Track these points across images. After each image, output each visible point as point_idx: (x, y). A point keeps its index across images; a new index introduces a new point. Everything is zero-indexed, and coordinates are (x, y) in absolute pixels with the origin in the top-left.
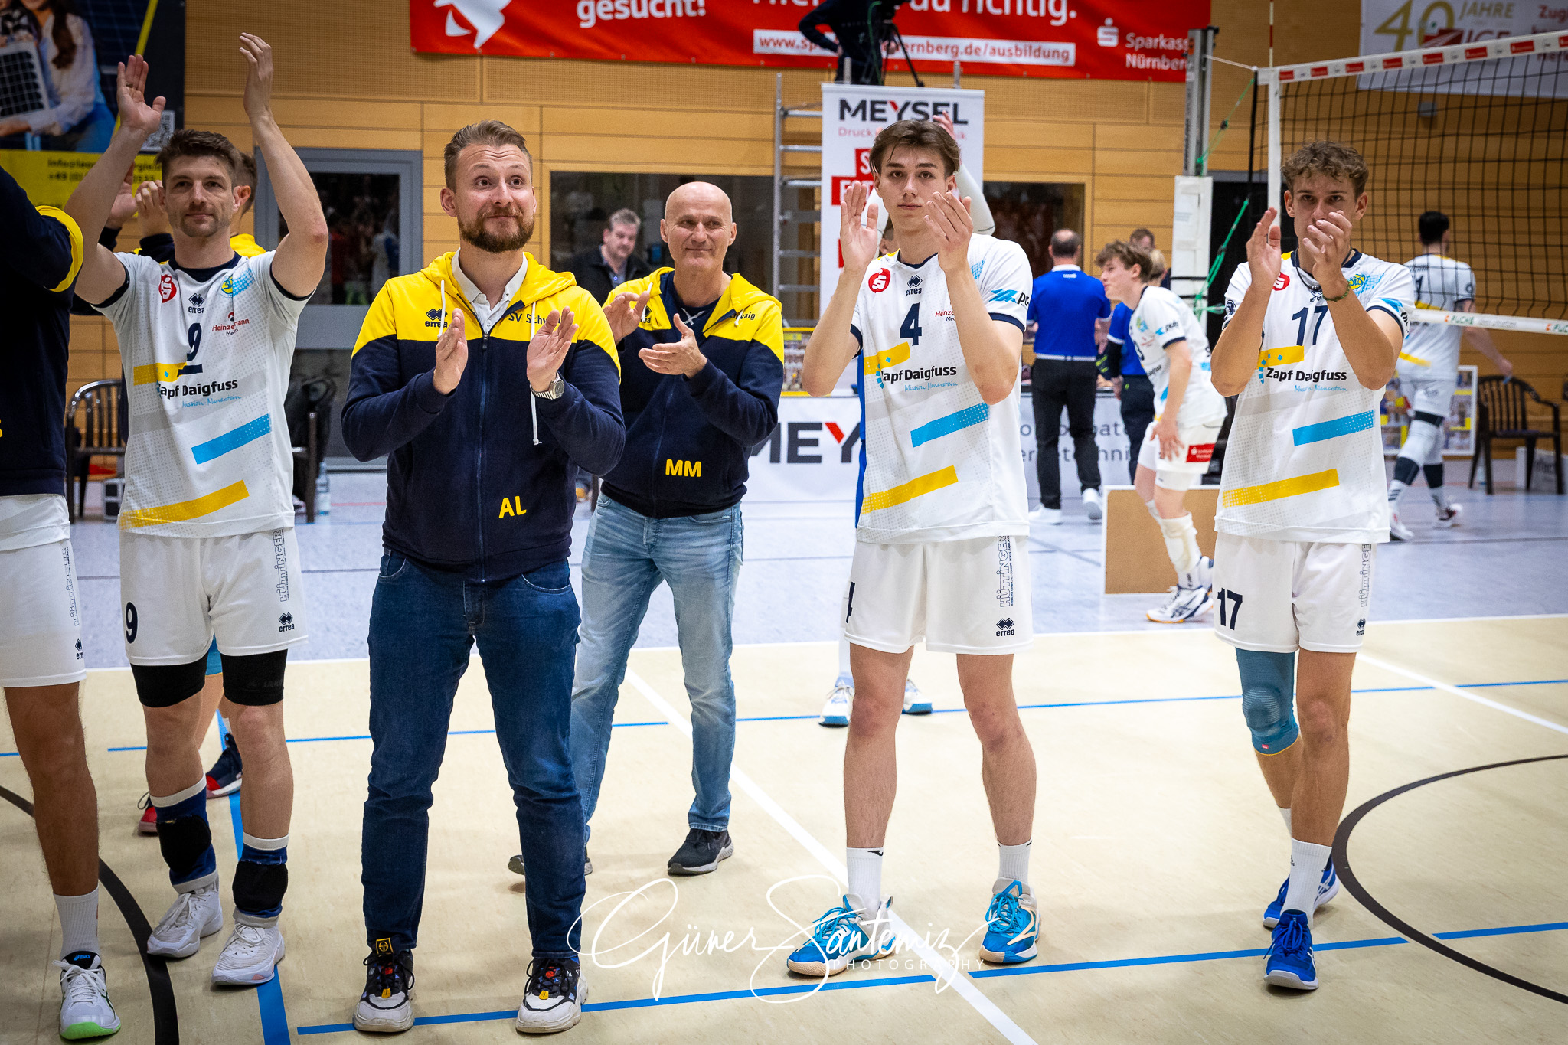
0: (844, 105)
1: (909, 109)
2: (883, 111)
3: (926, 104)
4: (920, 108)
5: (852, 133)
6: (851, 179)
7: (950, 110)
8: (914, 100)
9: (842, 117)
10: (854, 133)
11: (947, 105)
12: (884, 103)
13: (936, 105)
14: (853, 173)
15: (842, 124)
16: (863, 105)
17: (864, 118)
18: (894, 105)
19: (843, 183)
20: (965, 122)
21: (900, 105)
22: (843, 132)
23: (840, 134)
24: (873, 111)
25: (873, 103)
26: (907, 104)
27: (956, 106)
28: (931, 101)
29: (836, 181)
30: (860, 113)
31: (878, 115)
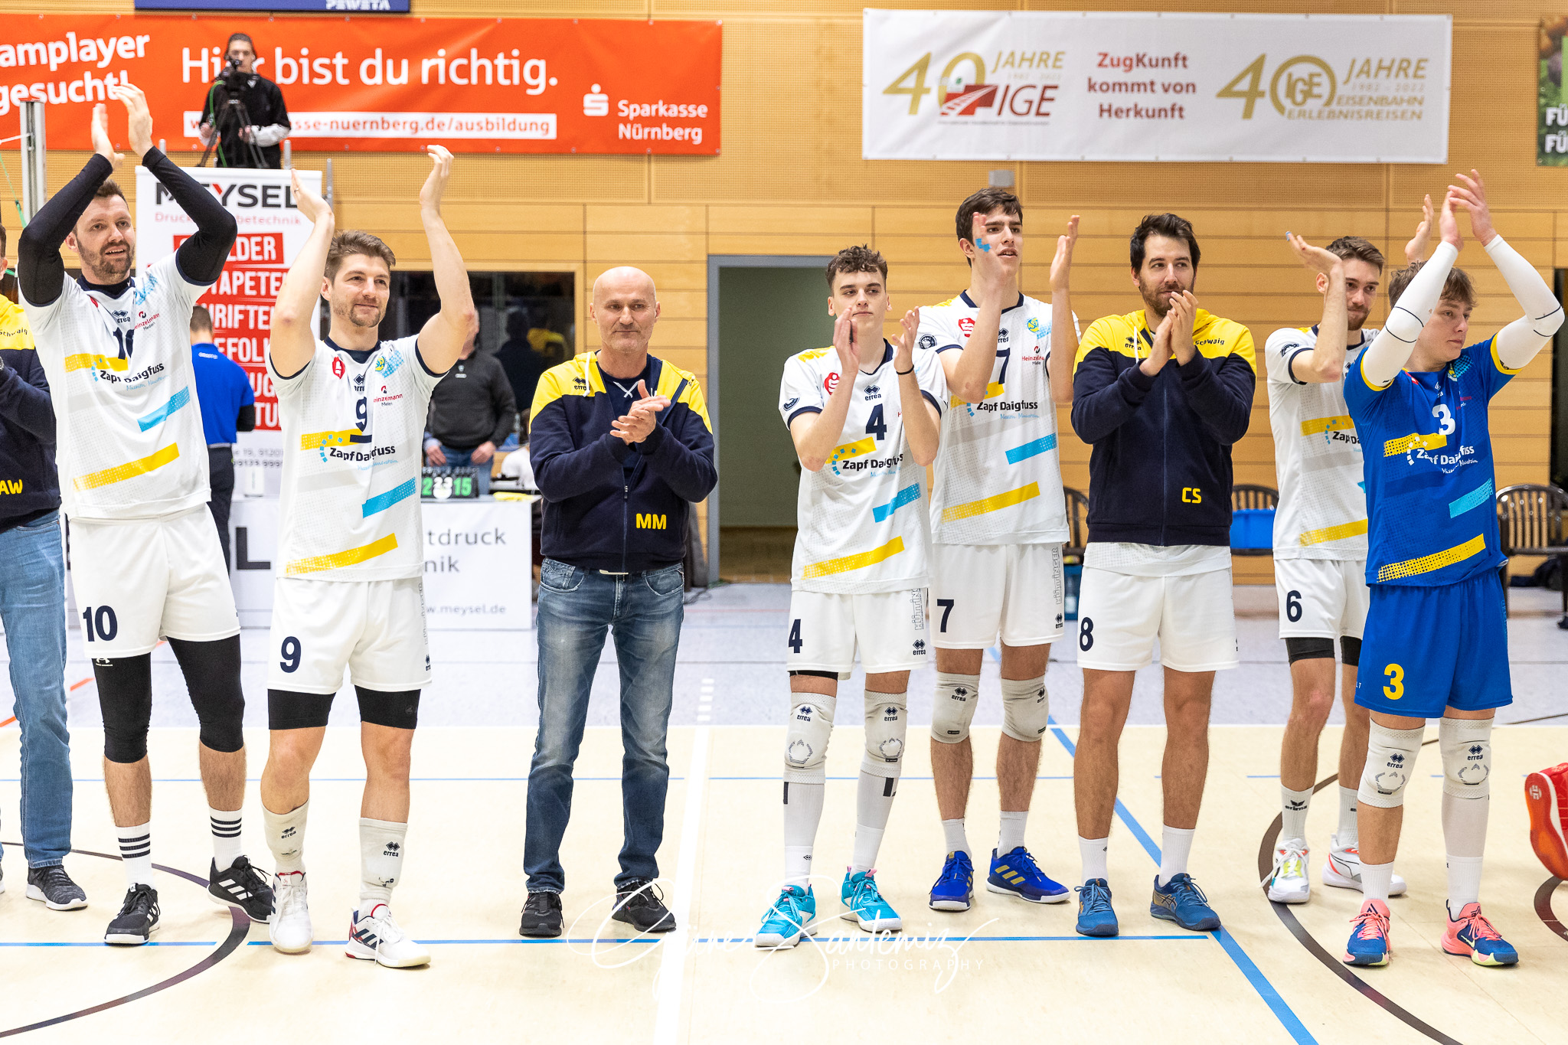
1: (235, 191)
3: (254, 187)
5: (169, 218)
8: (240, 183)
9: (159, 201)
10: (172, 218)
11: (279, 187)
13: (265, 188)
15: (159, 208)
18: (217, 187)
21: (224, 189)
22: (159, 217)
23: (157, 219)
26: (232, 187)
27: (288, 188)
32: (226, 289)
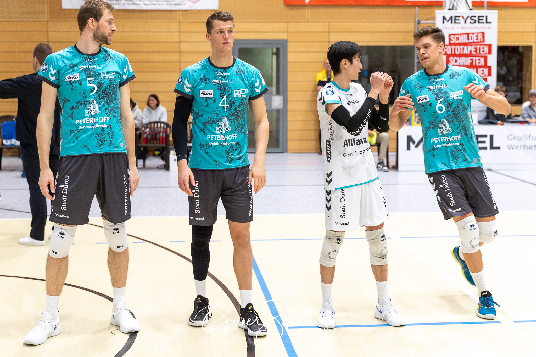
0: (444, 18)
2: (459, 20)
4: (473, 18)
8: (470, 15)
9: (445, 22)
10: (448, 28)
11: (483, 17)
12: (459, 16)
13: (479, 17)
15: (444, 25)
16: (451, 18)
17: (452, 22)
18: (463, 17)
20: (491, 23)
21: (465, 17)
24: (455, 20)
25: (455, 17)
26: (468, 17)
27: (486, 17)
28: (477, 15)
30: (450, 21)
31: (457, 21)
32: (466, 52)
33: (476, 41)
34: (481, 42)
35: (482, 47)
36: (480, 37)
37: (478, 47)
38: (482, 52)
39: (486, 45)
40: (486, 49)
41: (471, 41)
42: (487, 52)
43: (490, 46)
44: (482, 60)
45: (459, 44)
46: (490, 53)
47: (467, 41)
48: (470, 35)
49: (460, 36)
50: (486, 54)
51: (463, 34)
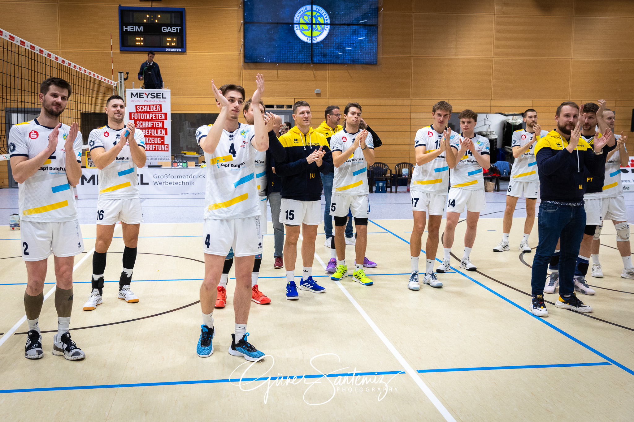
0: (132, 94)
1: (150, 94)
2: (143, 95)
4: (153, 94)
6: (135, 113)
7: (161, 95)
8: (151, 93)
9: (132, 97)
10: (135, 101)
11: (160, 94)
12: (143, 93)
13: (157, 94)
14: (135, 112)
15: (132, 99)
16: (137, 94)
17: (137, 97)
18: (146, 94)
19: (132, 114)
20: (166, 98)
21: (147, 94)
24: (140, 95)
25: (140, 93)
26: (149, 94)
27: (163, 94)
28: (156, 93)
29: (130, 114)
30: (136, 96)
31: (141, 96)
32: (148, 118)
33: (155, 110)
34: (159, 111)
35: (160, 114)
36: (158, 108)
37: (157, 115)
38: (160, 118)
39: (163, 113)
40: (163, 116)
41: (152, 110)
42: (164, 119)
43: (166, 114)
44: (160, 124)
45: (143, 112)
46: (166, 119)
47: (149, 111)
48: (151, 106)
49: (144, 106)
50: (163, 119)
51: (146, 105)
